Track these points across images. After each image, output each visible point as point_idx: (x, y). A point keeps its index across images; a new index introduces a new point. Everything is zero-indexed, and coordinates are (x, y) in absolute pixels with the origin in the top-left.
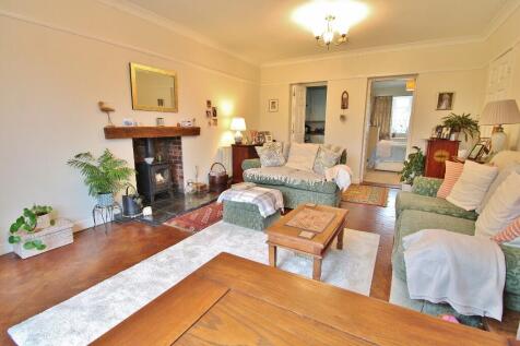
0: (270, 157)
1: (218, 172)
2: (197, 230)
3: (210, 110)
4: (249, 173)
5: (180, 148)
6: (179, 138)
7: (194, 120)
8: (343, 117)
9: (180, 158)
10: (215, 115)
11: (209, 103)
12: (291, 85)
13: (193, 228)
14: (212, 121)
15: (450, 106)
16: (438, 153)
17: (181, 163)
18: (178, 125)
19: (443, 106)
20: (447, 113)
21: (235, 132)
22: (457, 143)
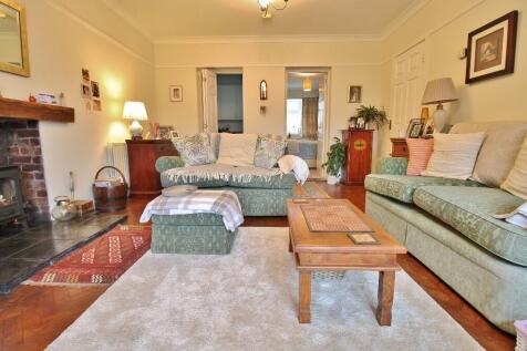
0: (195, 152)
1: (110, 180)
2: (110, 279)
3: (89, 85)
4: (170, 174)
5: (37, 142)
6: (34, 123)
7: (62, 96)
8: (263, 109)
9: (38, 160)
10: (96, 93)
11: (85, 73)
12: (199, 69)
13: (97, 279)
14: (92, 103)
15: (359, 99)
16: (357, 142)
17: (40, 168)
18: (32, 99)
19: (354, 99)
20: (358, 106)
21: (129, 122)
22: (370, 132)
